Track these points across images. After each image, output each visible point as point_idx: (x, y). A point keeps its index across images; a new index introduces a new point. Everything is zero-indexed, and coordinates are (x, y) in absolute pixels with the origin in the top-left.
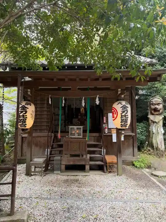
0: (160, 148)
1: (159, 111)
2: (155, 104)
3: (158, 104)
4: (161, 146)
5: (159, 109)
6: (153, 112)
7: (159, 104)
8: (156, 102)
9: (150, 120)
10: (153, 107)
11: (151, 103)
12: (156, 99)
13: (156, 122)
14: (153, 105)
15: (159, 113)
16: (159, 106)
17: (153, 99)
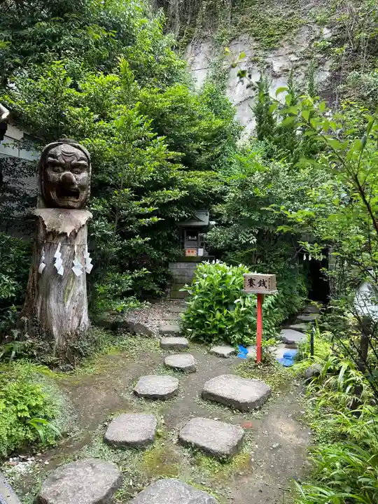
0: (74, 328)
1: (76, 195)
2: (64, 167)
3: (76, 168)
4: (76, 319)
5: (76, 186)
6: (53, 195)
8: (68, 160)
9: (41, 225)
10: (54, 176)
11: (51, 159)
12: (66, 148)
13: (65, 234)
14: (56, 168)
15: (76, 200)
16: (77, 176)
17: (57, 145)
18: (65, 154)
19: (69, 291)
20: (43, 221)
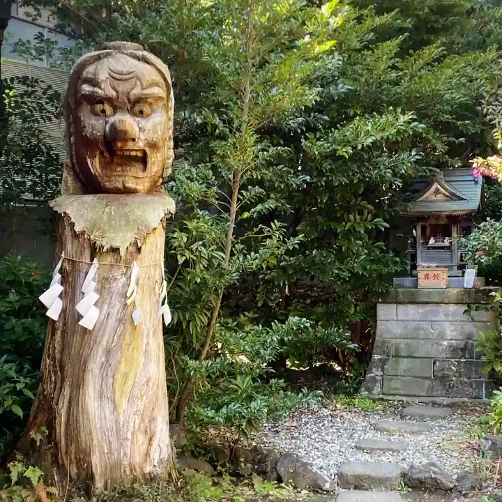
0: (138, 459)
1: (143, 160)
2: (115, 105)
3: (137, 106)
4: (141, 438)
5: (141, 145)
6: (95, 165)
7: (139, 100)
8: (122, 87)
9: (68, 232)
10: (94, 125)
11: (86, 88)
13: (115, 250)
14: (99, 107)
15: (141, 174)
16: (143, 122)
17: (99, 58)
18: (116, 77)
19: (126, 376)
20: (73, 225)
